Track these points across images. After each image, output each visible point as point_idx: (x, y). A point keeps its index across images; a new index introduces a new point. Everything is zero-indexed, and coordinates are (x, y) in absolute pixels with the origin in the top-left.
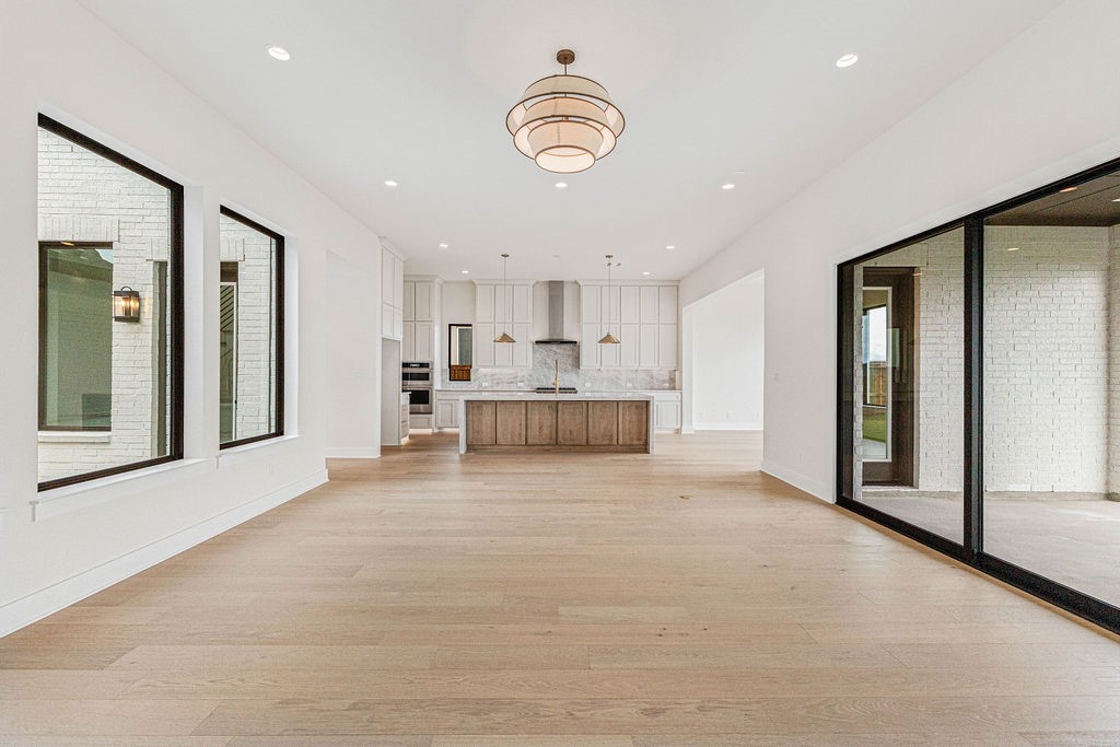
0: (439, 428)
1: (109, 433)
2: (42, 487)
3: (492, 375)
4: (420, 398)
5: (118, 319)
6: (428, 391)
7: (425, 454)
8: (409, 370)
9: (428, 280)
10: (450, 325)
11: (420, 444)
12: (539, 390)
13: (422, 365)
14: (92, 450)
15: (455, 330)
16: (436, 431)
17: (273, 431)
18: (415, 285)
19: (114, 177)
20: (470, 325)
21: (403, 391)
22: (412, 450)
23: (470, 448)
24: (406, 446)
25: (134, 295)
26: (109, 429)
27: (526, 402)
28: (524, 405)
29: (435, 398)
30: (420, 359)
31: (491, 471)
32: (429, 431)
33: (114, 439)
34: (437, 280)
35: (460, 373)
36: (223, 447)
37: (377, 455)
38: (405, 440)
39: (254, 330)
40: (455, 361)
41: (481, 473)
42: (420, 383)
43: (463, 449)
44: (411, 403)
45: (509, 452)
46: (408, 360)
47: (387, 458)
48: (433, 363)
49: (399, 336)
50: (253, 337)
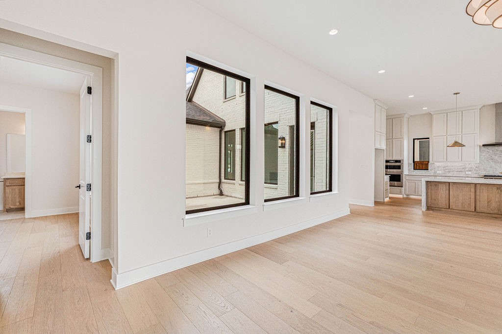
0: (407, 195)
1: (277, 186)
2: (266, 201)
3: (445, 167)
4: (396, 179)
5: (280, 147)
6: (400, 175)
7: (399, 208)
8: (388, 164)
9: (400, 117)
10: (414, 139)
11: (394, 202)
12: (486, 177)
13: (396, 161)
14: (273, 191)
15: (417, 142)
16: (405, 196)
17: (328, 189)
18: (393, 120)
19: (279, 100)
20: (428, 138)
21: (386, 175)
22: (391, 205)
23: (429, 208)
24: (387, 202)
25: (283, 139)
26: (277, 184)
27: (476, 184)
28: (473, 186)
29: (404, 179)
30: (395, 158)
31: (446, 224)
32: (401, 196)
33: (278, 188)
34: (406, 116)
35: (422, 165)
36: (311, 194)
37: (372, 205)
38: (387, 200)
39: (321, 148)
40: (417, 159)
41: (439, 224)
42: (395, 170)
43: (424, 208)
44: (390, 180)
45: (460, 214)
46: (388, 159)
47: (377, 207)
48: (403, 160)
49: (384, 147)
50: (321, 151)
